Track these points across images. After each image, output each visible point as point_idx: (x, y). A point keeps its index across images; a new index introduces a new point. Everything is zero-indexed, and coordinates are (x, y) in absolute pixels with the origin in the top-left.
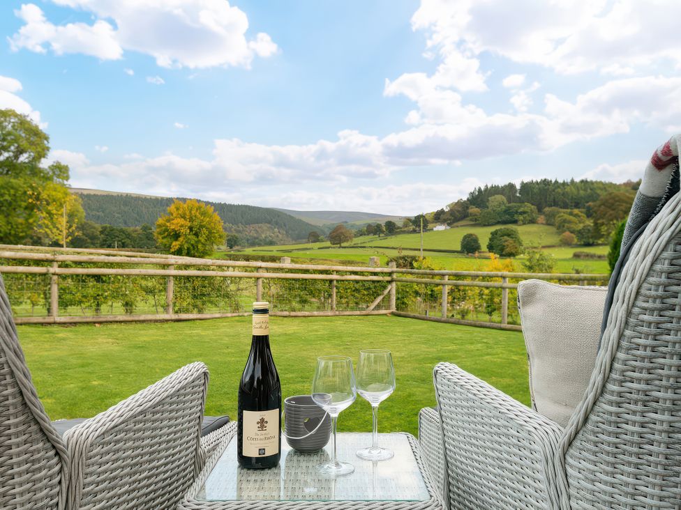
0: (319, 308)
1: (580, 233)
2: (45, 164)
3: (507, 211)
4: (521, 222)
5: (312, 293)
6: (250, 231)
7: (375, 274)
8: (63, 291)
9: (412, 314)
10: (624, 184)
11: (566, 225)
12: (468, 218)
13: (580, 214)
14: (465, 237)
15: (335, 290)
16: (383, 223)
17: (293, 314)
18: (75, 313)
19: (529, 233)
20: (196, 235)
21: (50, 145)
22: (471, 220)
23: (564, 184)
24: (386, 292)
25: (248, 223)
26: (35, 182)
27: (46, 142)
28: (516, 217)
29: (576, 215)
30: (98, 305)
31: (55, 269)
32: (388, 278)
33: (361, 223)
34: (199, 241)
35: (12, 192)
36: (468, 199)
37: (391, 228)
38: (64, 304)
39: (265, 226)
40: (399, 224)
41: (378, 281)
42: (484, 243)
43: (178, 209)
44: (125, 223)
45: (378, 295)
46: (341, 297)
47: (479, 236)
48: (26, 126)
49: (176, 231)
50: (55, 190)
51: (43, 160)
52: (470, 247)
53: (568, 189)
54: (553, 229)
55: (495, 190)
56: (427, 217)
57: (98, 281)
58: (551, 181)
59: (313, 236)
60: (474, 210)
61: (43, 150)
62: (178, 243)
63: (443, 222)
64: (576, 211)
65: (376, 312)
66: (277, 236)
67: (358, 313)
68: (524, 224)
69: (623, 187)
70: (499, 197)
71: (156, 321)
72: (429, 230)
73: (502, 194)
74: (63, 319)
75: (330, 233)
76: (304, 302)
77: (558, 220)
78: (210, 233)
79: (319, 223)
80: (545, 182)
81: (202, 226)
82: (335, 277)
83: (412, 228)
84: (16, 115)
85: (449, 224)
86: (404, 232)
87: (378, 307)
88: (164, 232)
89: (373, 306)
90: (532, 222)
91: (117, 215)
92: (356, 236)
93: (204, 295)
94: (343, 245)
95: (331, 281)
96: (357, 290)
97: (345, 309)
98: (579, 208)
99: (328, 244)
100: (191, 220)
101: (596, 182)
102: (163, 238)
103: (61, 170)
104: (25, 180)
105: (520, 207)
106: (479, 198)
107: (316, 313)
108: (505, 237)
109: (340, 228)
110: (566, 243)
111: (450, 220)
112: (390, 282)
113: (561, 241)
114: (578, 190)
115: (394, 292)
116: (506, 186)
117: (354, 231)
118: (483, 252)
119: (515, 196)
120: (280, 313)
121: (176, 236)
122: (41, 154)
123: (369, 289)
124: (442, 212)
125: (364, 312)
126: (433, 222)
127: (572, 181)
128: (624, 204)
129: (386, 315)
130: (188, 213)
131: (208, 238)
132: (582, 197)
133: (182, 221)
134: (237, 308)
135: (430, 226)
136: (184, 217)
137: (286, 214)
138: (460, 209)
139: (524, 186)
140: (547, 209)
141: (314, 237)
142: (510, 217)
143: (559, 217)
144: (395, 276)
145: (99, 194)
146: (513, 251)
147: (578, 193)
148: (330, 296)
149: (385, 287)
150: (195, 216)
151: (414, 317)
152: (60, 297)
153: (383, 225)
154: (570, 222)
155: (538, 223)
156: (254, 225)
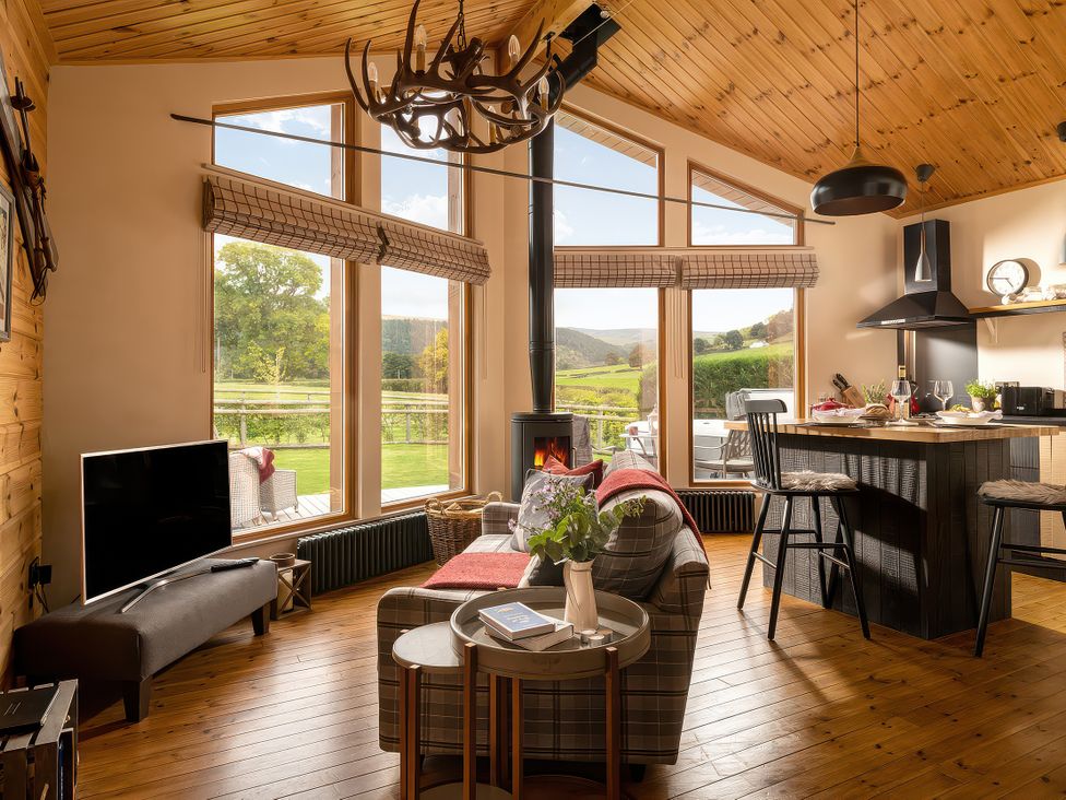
2: (319, 296)
8: (249, 426)
26: (311, 313)
30: (277, 436)
35: (288, 325)
37: (701, 348)
39: (560, 348)
40: (711, 342)
43: (441, 338)
51: (317, 292)
63: (761, 338)
72: (745, 347)
75: (630, 355)
79: (620, 343)
83: (724, 346)
85: (768, 341)
86: (716, 351)
94: (643, 367)
99: (627, 366)
109: (640, 349)
111: (769, 335)
122: (316, 287)
124: (760, 326)
126: (749, 339)
135: (746, 343)
136: (446, 346)
138: (780, 322)
141: (612, 359)
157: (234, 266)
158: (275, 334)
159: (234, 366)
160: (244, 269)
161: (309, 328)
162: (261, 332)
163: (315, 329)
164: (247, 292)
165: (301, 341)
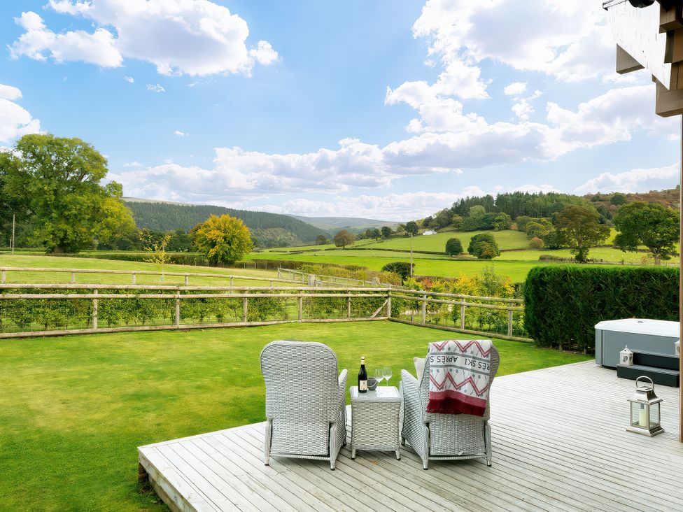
0: (339, 317)
1: (547, 238)
2: (103, 183)
3: (485, 219)
4: (497, 229)
5: (334, 307)
6: (267, 234)
7: (377, 292)
8: (182, 308)
9: (402, 320)
10: (585, 196)
11: (535, 231)
12: (452, 225)
13: (547, 222)
14: (448, 242)
15: (350, 304)
16: (379, 228)
17: (322, 320)
18: (190, 323)
19: (503, 238)
20: (229, 243)
21: (107, 167)
22: (455, 226)
23: (534, 196)
24: (384, 304)
25: (265, 227)
26: (96, 197)
27: (104, 165)
28: (493, 224)
29: (543, 223)
30: (202, 317)
31: (178, 295)
32: (386, 295)
33: (362, 227)
34: (232, 248)
35: (78, 207)
36: (452, 208)
37: (387, 233)
38: (183, 317)
39: (280, 230)
40: (394, 229)
41: (379, 297)
42: (465, 247)
43: (214, 222)
44: (161, 227)
45: (379, 307)
46: (354, 309)
47: (461, 240)
48: (90, 152)
49: (212, 241)
50: (112, 205)
51: (101, 180)
52: (453, 250)
53: (537, 201)
54: (525, 235)
55: (475, 201)
56: (417, 223)
57: (203, 302)
58: (523, 194)
59: (321, 239)
60: (457, 218)
61: (103, 172)
62: (214, 250)
63: (431, 228)
64: (544, 219)
65: (377, 319)
66: (290, 239)
67: (365, 319)
68: (500, 230)
69: (584, 199)
70: (479, 208)
71: (237, 327)
72: (420, 235)
73: (481, 204)
74: (183, 327)
75: (336, 237)
76: (329, 312)
77: (528, 227)
78: (240, 242)
79: (325, 227)
80: (518, 195)
81: (233, 237)
82: (350, 295)
83: (404, 233)
84: (81, 144)
85: (436, 230)
86: (398, 236)
87: (379, 315)
88: (203, 241)
89: (375, 314)
90: (507, 228)
91: (154, 220)
92: (357, 239)
93: (266, 309)
94: (346, 247)
95: (347, 298)
96: (365, 304)
97: (357, 317)
98: (546, 217)
99: (333, 246)
100: (225, 231)
101: (561, 195)
102: (202, 246)
103: (116, 187)
104: (88, 196)
105: (496, 216)
106: (462, 208)
107: (337, 320)
108: (484, 242)
109: (344, 233)
110: (535, 247)
111: (437, 226)
112: (387, 297)
113: (531, 244)
114: (546, 202)
115: (390, 304)
116: (484, 198)
117: (355, 235)
118: (465, 254)
119: (491, 206)
120: (314, 320)
121: (213, 244)
122: (101, 176)
123: (372, 303)
124: (430, 219)
125: (369, 319)
126: (422, 228)
127: (541, 193)
128: (583, 216)
129: (384, 320)
130: (223, 226)
131: (239, 246)
132: (548, 208)
133: (218, 233)
134: (286, 317)
135: (420, 231)
136: (219, 229)
137: (297, 220)
138: (445, 217)
139: (500, 198)
140: (519, 218)
142: (488, 224)
143: (529, 225)
144: (390, 294)
145: (139, 202)
146: (490, 253)
147: (546, 204)
148: (347, 308)
149: (384, 301)
150: (229, 228)
151: (403, 322)
152: (180, 313)
153: (380, 230)
154: (538, 229)
155: (511, 229)
156: (270, 229)
157: (29, 155)
158: (66, 213)
159: (28, 239)
160: (38, 157)
161: (96, 210)
162: (54, 211)
163: (101, 211)
164: (41, 177)
165: (89, 220)
